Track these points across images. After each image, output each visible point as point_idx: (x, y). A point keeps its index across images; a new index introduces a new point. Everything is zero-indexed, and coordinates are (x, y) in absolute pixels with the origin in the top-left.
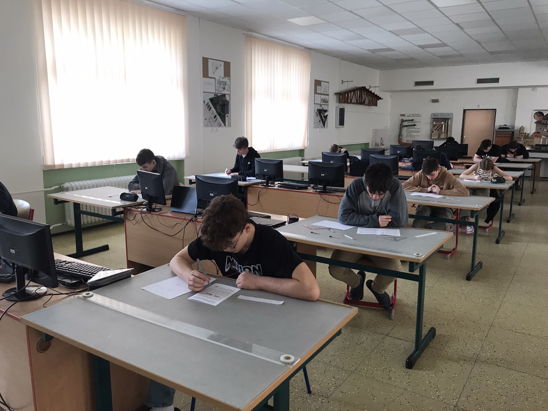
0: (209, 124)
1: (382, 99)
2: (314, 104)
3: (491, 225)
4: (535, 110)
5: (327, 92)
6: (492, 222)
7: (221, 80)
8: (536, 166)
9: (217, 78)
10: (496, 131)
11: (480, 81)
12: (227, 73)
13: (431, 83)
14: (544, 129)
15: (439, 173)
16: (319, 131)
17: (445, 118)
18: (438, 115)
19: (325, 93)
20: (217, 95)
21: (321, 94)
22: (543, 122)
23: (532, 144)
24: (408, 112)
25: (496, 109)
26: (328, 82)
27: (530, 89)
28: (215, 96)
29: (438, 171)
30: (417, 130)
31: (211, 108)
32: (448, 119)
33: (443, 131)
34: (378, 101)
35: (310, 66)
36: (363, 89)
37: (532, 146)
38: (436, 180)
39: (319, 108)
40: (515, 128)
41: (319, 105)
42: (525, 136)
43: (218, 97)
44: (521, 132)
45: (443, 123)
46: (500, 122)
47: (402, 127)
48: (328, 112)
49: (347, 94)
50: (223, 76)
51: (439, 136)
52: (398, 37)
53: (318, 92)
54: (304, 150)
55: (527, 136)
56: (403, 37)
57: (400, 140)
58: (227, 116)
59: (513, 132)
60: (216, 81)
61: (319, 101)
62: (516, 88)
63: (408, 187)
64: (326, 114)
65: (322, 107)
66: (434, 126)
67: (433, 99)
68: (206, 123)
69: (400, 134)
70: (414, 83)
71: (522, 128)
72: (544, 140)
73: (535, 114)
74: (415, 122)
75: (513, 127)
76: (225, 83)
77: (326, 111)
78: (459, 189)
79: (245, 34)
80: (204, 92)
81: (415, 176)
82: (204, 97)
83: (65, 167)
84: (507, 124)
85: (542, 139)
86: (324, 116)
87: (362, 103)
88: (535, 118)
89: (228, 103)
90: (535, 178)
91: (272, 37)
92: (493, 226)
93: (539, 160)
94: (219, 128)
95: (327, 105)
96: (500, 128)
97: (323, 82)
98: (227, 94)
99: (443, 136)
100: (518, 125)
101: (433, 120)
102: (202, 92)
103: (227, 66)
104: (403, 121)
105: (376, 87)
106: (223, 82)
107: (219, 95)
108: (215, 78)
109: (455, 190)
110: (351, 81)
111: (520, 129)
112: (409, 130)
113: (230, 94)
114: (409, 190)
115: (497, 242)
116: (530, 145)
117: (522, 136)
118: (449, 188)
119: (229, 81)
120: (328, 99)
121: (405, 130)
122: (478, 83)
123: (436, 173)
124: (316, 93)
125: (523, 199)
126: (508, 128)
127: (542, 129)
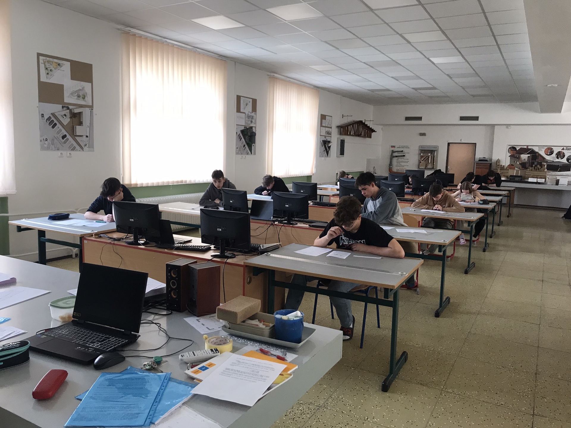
0: (239, 152)
1: (376, 132)
2: (320, 135)
3: (478, 239)
4: (509, 145)
5: (330, 125)
6: (479, 237)
7: (250, 114)
8: (511, 194)
9: (247, 113)
10: (476, 163)
11: (462, 118)
12: (254, 109)
13: (420, 118)
14: (517, 162)
15: (442, 196)
16: (324, 160)
17: (431, 150)
18: (424, 148)
19: (329, 126)
20: (246, 127)
21: (325, 127)
22: (516, 156)
23: (507, 175)
24: (398, 143)
25: (476, 144)
26: (332, 117)
27: (505, 127)
28: (245, 128)
29: (441, 194)
30: (406, 160)
31: (241, 138)
32: (434, 151)
33: (430, 162)
34: (372, 133)
35: (318, 101)
36: (360, 123)
37: (507, 177)
38: (440, 200)
39: (324, 139)
40: (492, 161)
41: (324, 137)
42: (501, 168)
43: (247, 129)
44: (498, 164)
45: (429, 154)
46: (480, 154)
47: (392, 157)
48: (332, 143)
49: (347, 128)
50: (251, 111)
51: (426, 166)
52: (398, 82)
53: (323, 125)
54: (311, 176)
55: (502, 168)
56: (403, 81)
57: (390, 170)
58: (253, 145)
59: (491, 164)
60: (246, 115)
61: (324, 133)
62: (493, 126)
63: (417, 205)
64: (329, 145)
65: (326, 138)
66: (422, 157)
67: (420, 132)
68: (237, 152)
69: (391, 164)
70: (405, 119)
71: (498, 161)
72: (517, 171)
73: (509, 148)
74: (404, 153)
75: (491, 160)
76: (252, 117)
77: (329, 142)
78: (457, 207)
79: (268, 75)
80: (237, 125)
81: (423, 198)
82: (237, 129)
83: (138, 186)
84: (485, 157)
85: (515, 171)
86: (328, 147)
87: (359, 135)
88: (509, 152)
89: (255, 134)
90: (510, 205)
91: (289, 78)
92: (480, 240)
93: (513, 189)
94: (247, 156)
95: (330, 136)
96: (480, 160)
97: (327, 116)
98: (254, 127)
99: (429, 166)
100: (495, 158)
101: (421, 152)
102: (235, 125)
103: (254, 101)
104: (393, 152)
105: (370, 121)
106: (251, 116)
107: (248, 127)
108: (245, 113)
109: (454, 208)
110: (351, 116)
111: (497, 161)
112: (399, 160)
113: (256, 127)
114: (419, 207)
115: (484, 251)
116: (506, 176)
117: (499, 168)
118: (449, 206)
119: (255, 116)
120: (331, 131)
121: (395, 160)
122: (460, 120)
123: (440, 196)
124: (321, 126)
125: (501, 221)
126: (487, 161)
127: (515, 162)
